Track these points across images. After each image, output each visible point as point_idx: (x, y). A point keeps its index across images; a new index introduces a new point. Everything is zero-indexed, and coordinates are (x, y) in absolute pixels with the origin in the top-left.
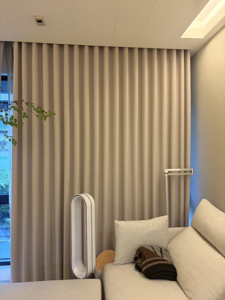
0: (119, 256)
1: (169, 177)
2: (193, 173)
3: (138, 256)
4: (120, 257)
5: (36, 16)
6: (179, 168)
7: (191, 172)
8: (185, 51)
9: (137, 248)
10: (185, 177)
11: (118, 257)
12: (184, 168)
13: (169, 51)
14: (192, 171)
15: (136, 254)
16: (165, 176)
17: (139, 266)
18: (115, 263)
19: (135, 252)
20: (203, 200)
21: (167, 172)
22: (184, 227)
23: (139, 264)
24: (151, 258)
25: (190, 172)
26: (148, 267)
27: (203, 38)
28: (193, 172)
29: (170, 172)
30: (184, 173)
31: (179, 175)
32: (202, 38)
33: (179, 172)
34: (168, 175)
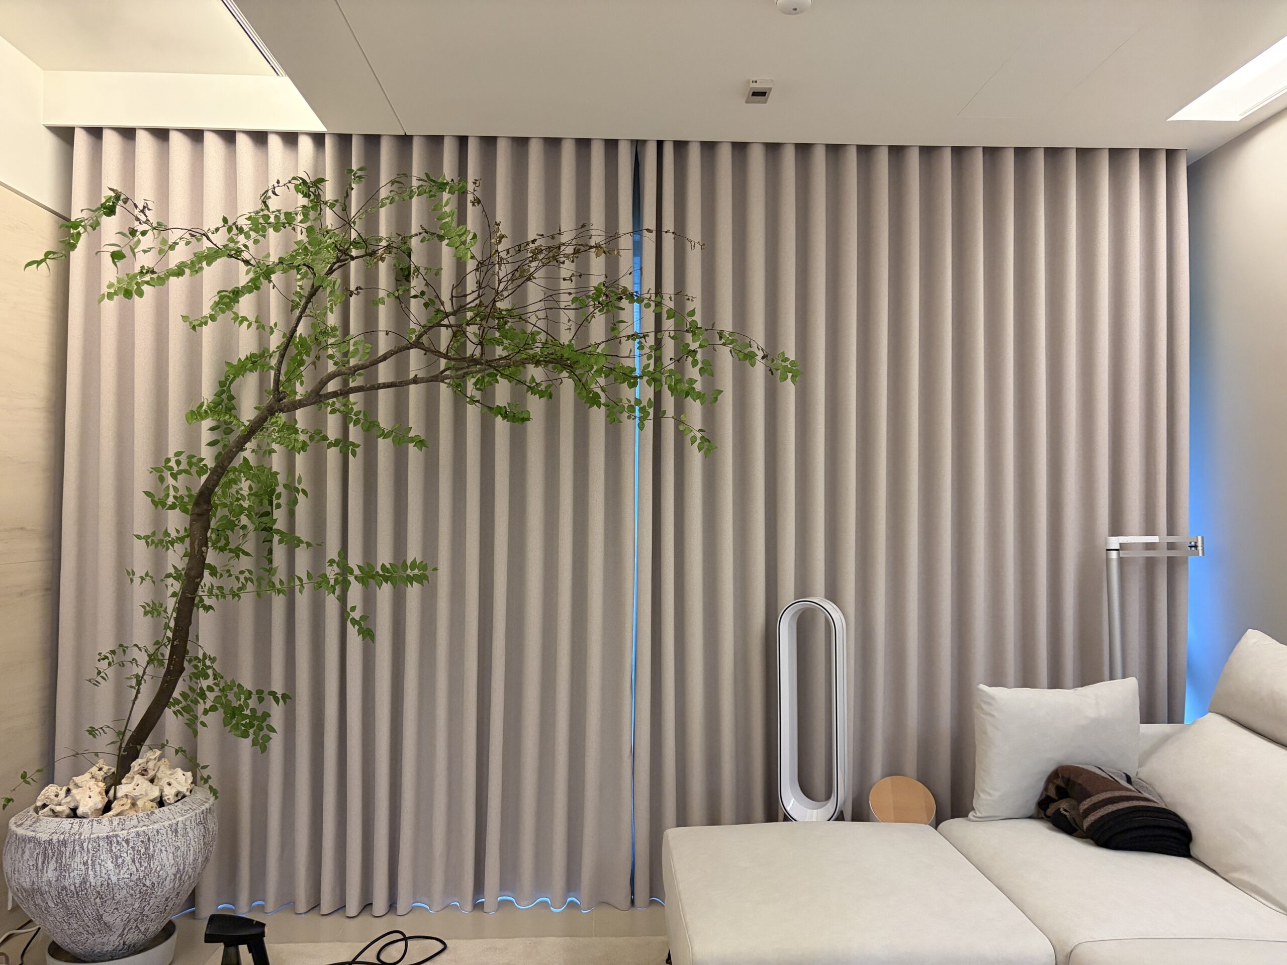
0: (992, 792)
1: (1121, 561)
2: (1203, 550)
3: (1052, 793)
4: (997, 794)
5: (756, 82)
6: (1148, 534)
7: (1196, 546)
8: (1171, 154)
9: (1051, 768)
10: (1171, 562)
11: (990, 794)
12: (1168, 535)
13: (1117, 155)
14: (1200, 544)
15: (1046, 789)
16: (1108, 560)
17: (1065, 816)
18: (979, 815)
19: (1042, 785)
20: (1250, 631)
21: (1118, 547)
22: (1169, 722)
23: (1065, 810)
24: (1106, 791)
25: (1191, 547)
26: (1102, 814)
27: (1238, 120)
28: (1200, 548)
29: (1123, 547)
30: (1168, 549)
31: (1147, 558)
32: (1237, 118)
33: (1149, 546)
34: (1119, 554)
